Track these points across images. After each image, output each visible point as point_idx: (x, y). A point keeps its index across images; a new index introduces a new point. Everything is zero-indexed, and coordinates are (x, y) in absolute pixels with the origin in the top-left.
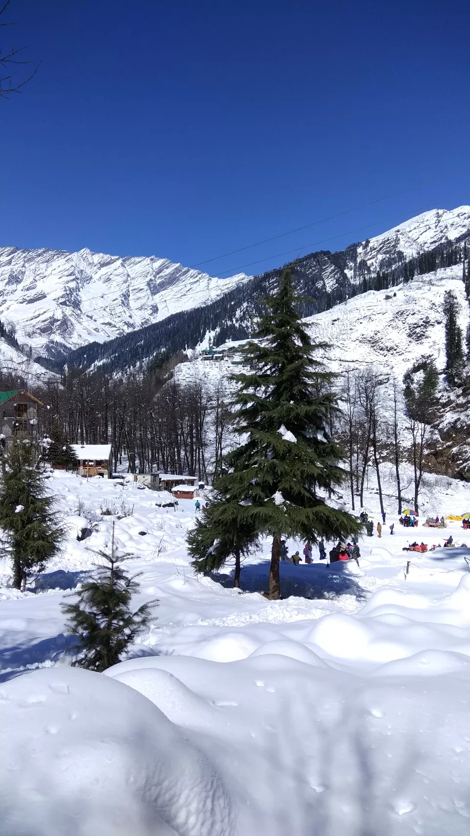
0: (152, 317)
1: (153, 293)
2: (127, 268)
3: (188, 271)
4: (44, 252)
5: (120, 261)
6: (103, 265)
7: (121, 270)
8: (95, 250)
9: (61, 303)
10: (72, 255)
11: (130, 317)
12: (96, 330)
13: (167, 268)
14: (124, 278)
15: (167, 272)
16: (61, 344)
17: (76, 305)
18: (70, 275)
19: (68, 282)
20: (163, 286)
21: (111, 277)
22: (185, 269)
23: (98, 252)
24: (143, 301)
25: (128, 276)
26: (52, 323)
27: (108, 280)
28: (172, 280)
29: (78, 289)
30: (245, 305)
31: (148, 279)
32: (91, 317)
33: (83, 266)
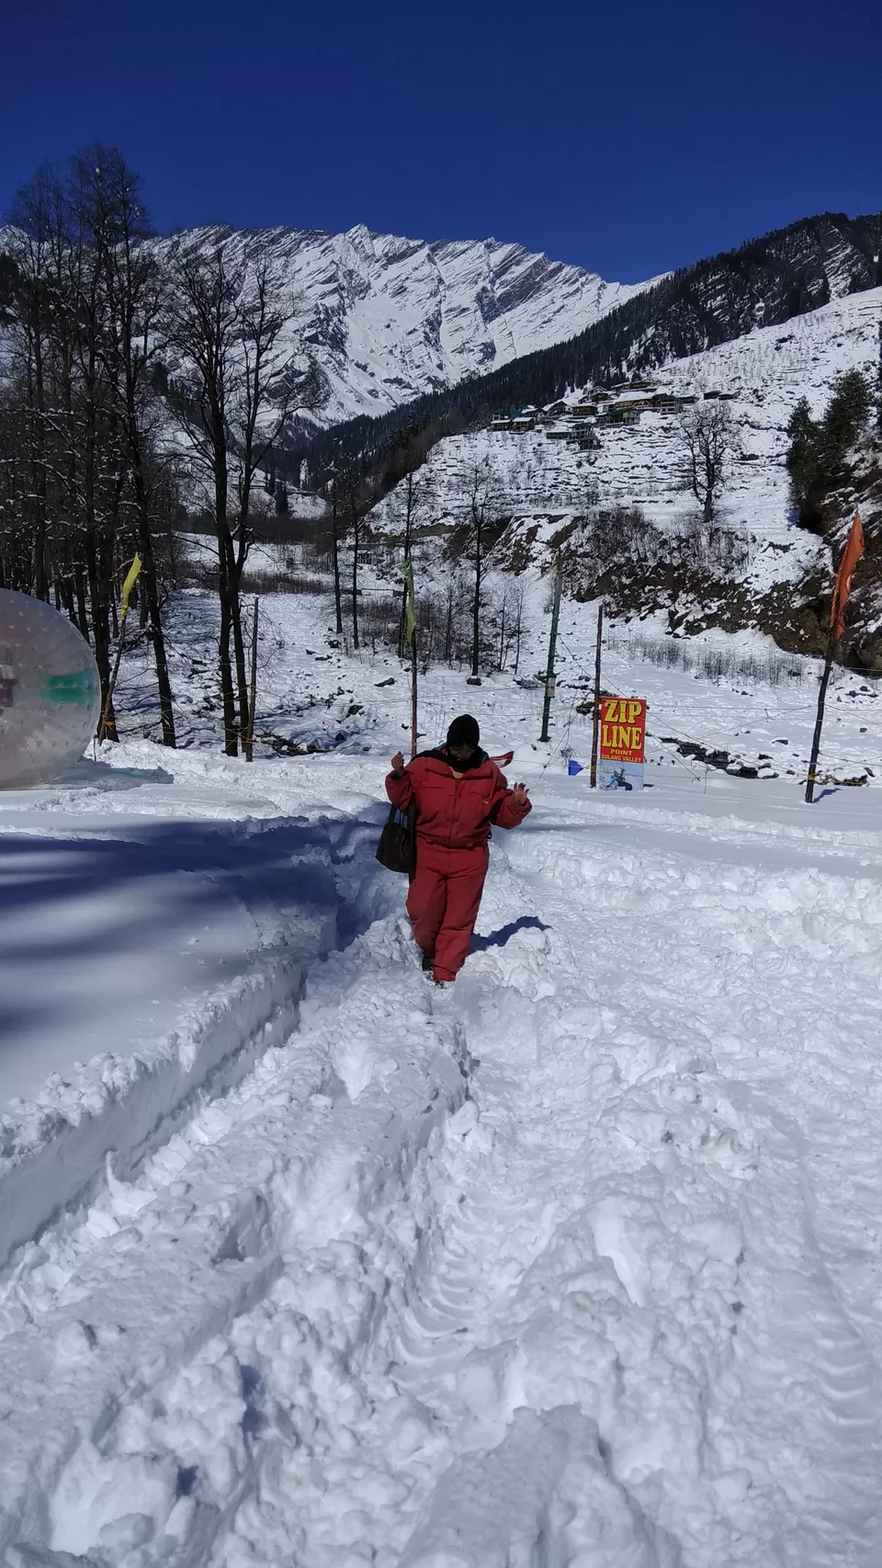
0: (482, 368)
1: (488, 318)
2: (440, 264)
3: (560, 269)
4: (281, 235)
5: (426, 250)
6: (392, 259)
7: (427, 269)
8: (377, 230)
9: (308, 339)
10: (333, 241)
11: (440, 367)
12: (373, 393)
13: (518, 264)
14: (432, 286)
15: (517, 271)
16: (305, 420)
17: (338, 341)
18: (328, 281)
19: (323, 296)
20: (508, 302)
21: (405, 285)
22: (553, 265)
23: (384, 232)
24: (467, 334)
25: (441, 281)
26: (289, 379)
27: (401, 290)
28: (526, 290)
29: (341, 309)
30: (650, 331)
31: (478, 288)
32: (364, 368)
33: (354, 261)
